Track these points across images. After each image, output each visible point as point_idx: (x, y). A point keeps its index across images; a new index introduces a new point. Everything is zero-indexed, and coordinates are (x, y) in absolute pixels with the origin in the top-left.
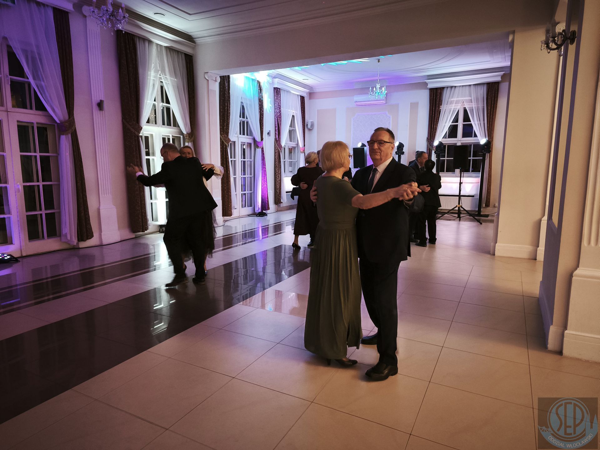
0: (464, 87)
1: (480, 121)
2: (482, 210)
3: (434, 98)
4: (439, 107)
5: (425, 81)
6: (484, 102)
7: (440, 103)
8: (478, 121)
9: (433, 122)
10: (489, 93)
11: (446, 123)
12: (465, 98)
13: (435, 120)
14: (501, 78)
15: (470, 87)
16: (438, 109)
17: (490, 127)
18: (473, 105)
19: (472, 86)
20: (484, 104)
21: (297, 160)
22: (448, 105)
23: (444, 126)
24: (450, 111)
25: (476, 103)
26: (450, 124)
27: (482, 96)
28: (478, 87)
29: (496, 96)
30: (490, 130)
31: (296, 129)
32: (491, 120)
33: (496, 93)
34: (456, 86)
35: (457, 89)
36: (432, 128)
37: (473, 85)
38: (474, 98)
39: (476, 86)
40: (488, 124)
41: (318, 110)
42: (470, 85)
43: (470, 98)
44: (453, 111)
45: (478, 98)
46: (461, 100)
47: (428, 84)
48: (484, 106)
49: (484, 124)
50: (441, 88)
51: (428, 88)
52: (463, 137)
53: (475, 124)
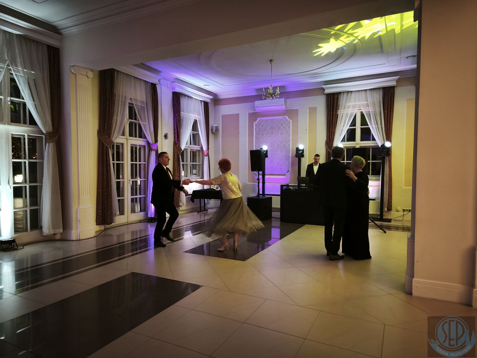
0: (360, 92)
1: (377, 125)
2: (384, 214)
3: (331, 103)
4: (336, 112)
5: (322, 86)
6: (380, 106)
7: (337, 107)
8: (375, 125)
9: (331, 126)
10: (385, 97)
11: (343, 127)
12: (361, 103)
13: (333, 124)
14: (396, 83)
15: (366, 92)
16: (336, 114)
17: (388, 131)
18: (370, 109)
19: (368, 91)
20: (380, 108)
21: (201, 163)
22: (345, 110)
23: (342, 130)
24: (347, 115)
25: (372, 108)
26: (348, 127)
27: (379, 101)
28: (373, 92)
29: (392, 100)
30: (388, 133)
31: (198, 134)
32: (388, 124)
33: (392, 97)
35: (353, 94)
36: (331, 132)
37: (369, 89)
38: (370, 103)
39: (372, 91)
40: (386, 127)
41: (222, 116)
42: (366, 90)
43: (367, 103)
44: (350, 115)
45: (375, 103)
46: (357, 104)
47: (325, 90)
48: (380, 111)
49: (382, 128)
50: (338, 94)
51: (325, 93)
52: (361, 140)
53: (373, 128)
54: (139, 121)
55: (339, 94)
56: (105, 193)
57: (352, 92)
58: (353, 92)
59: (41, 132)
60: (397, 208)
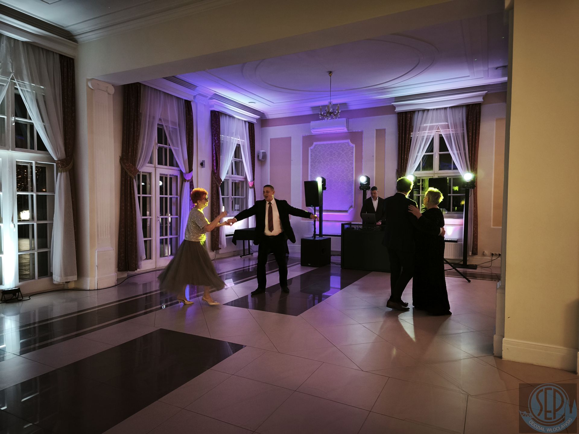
0: (439, 111)
1: (460, 150)
2: (468, 259)
3: (404, 123)
4: (410, 135)
5: (392, 104)
6: (463, 127)
7: (411, 129)
8: (457, 150)
9: (403, 152)
10: (469, 116)
11: (418, 153)
12: (440, 124)
13: (406, 150)
14: (483, 99)
15: (445, 110)
16: (409, 137)
17: (473, 157)
18: (451, 131)
19: (448, 109)
20: (463, 130)
21: (245, 196)
22: (420, 132)
23: (417, 156)
24: (423, 139)
25: (454, 130)
26: (424, 153)
27: (461, 121)
28: (455, 110)
29: (478, 120)
30: (473, 160)
31: (242, 162)
32: (473, 149)
33: (478, 116)
34: (429, 109)
35: (430, 113)
36: (403, 158)
37: (450, 107)
38: (451, 124)
39: (453, 109)
40: (470, 153)
41: (271, 139)
42: (446, 108)
43: (446, 123)
44: (427, 139)
45: (456, 123)
46: (435, 125)
47: (395, 108)
48: (464, 133)
49: (465, 154)
51: (395, 112)
52: (440, 169)
53: (454, 154)
54: (169, 145)
55: (413, 112)
56: (129, 233)
57: (428, 110)
58: (430, 110)
59: (52, 160)
60: (484, 252)
